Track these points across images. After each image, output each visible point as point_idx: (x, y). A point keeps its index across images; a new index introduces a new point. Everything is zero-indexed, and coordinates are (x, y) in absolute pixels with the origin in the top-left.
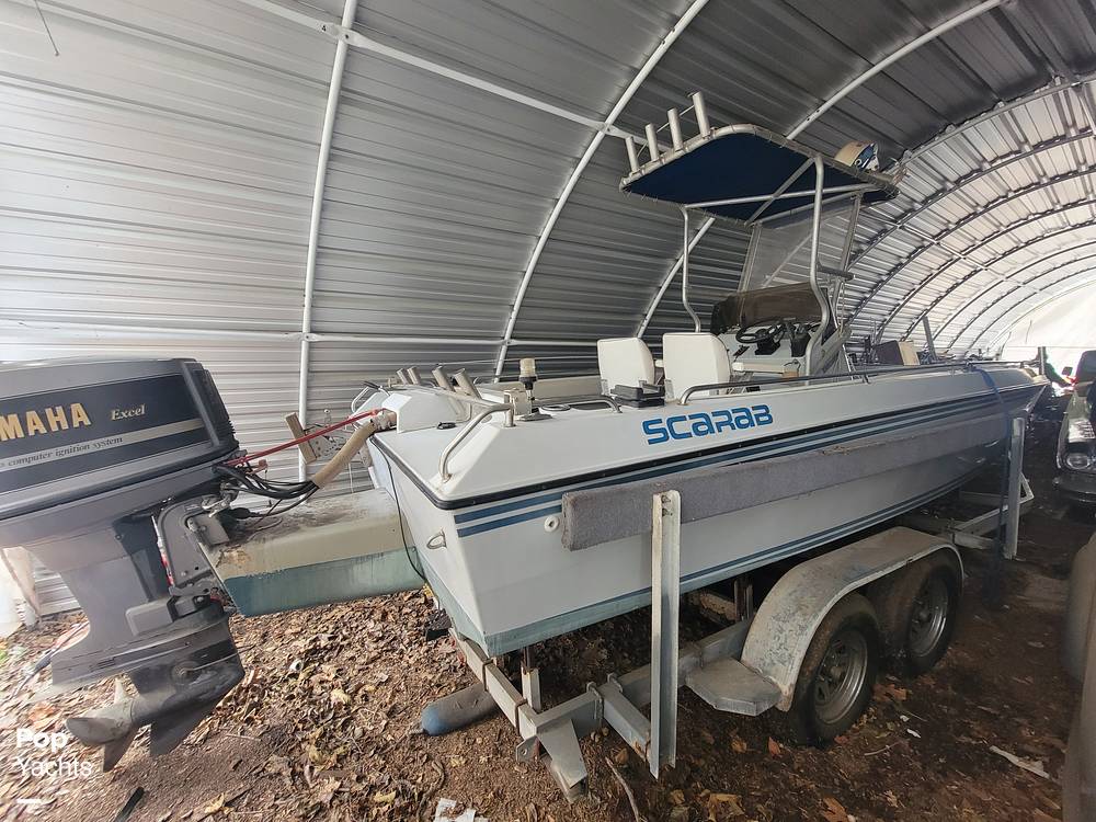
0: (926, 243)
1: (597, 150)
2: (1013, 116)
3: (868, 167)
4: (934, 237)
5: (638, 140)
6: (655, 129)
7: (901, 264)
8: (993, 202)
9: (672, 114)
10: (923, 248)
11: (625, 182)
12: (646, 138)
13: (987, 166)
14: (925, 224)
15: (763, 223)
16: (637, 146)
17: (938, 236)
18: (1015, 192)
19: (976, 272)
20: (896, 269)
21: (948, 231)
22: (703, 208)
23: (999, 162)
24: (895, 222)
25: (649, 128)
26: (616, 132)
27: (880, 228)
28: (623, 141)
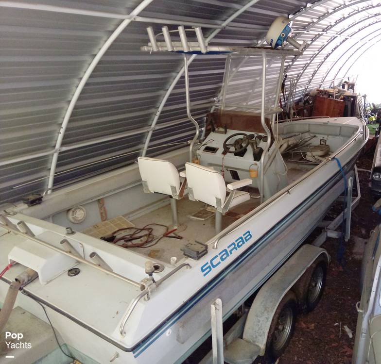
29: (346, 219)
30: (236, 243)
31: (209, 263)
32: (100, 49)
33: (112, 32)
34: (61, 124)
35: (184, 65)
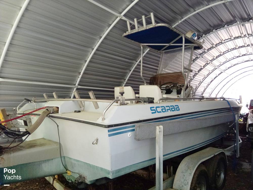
0: (208, 62)
1: (117, 23)
2: (229, 30)
3: (194, 39)
4: (210, 61)
5: (132, 22)
6: (137, 20)
7: (202, 69)
8: (225, 52)
9: (143, 17)
10: (208, 64)
11: (125, 34)
12: (134, 22)
13: (223, 42)
14: (208, 56)
15: (165, 52)
16: (131, 24)
17: (211, 61)
18: (230, 50)
19: (222, 73)
20: (200, 70)
21: (214, 59)
22: (147, 45)
23: (226, 41)
24: (200, 55)
25: (135, 20)
26: (124, 18)
27: (196, 57)
28: (126, 22)
29: (236, 150)
30: (171, 107)
31: (155, 107)
32: (104, 34)
33: (111, 25)
34: (81, 73)
35: (141, 57)
